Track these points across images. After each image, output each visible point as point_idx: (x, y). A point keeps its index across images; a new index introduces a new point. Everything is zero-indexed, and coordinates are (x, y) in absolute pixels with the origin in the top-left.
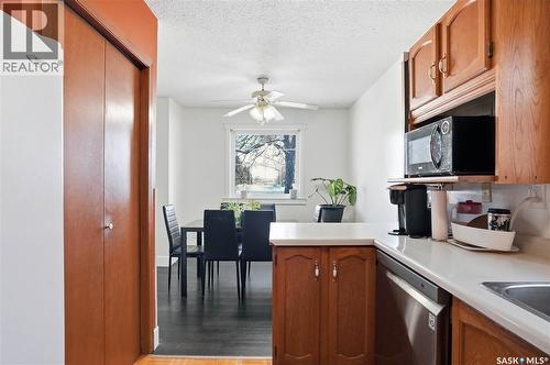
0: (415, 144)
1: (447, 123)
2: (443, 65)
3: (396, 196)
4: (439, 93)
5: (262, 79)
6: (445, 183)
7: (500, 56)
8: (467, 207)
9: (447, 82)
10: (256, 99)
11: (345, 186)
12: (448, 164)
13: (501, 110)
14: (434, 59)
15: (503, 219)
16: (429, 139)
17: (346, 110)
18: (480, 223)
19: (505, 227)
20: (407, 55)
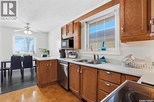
0: (63, 43)
1: (68, 40)
2: (67, 31)
3: (60, 51)
4: (67, 35)
5: (28, 24)
6: (67, 49)
7: (74, 32)
8: (70, 53)
9: (68, 34)
10: (26, 29)
11: (47, 51)
12: (68, 46)
13: (74, 39)
14: (66, 30)
15: (75, 54)
16: (65, 42)
17: (47, 33)
18: (72, 55)
19: (75, 55)
20: (62, 27)
